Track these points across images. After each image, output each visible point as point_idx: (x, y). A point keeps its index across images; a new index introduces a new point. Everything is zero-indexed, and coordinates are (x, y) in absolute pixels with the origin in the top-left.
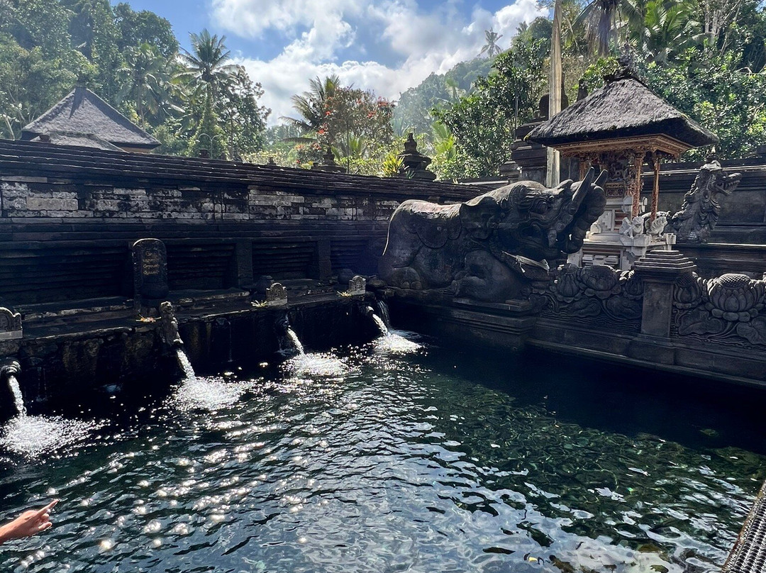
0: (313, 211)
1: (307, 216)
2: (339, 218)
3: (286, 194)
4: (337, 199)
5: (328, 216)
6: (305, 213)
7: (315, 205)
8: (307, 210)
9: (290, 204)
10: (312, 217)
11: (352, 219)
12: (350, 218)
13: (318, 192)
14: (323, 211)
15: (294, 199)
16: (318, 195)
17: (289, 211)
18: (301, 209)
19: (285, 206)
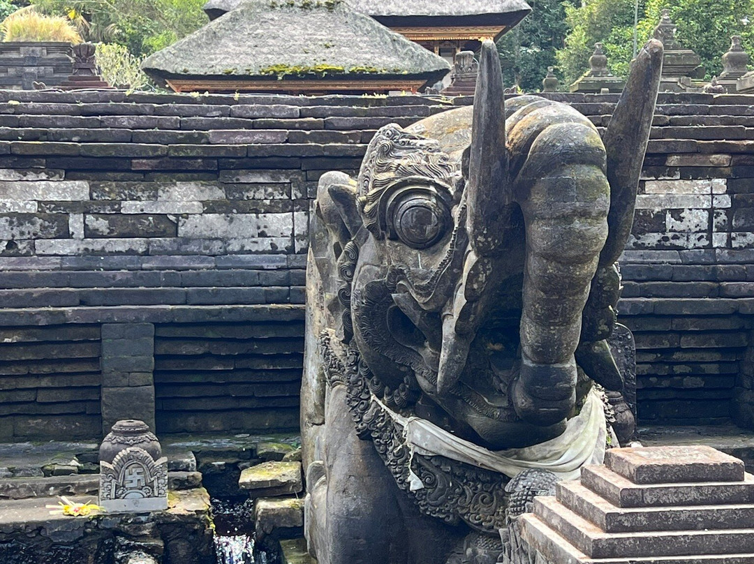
0: (125, 226)
1: (98, 244)
2: (235, 246)
3: (14, 175)
4: (222, 185)
5: (187, 240)
6: (90, 233)
7: (129, 207)
8: (102, 225)
9: (33, 208)
10: (121, 245)
11: (290, 250)
12: (283, 244)
13: (145, 164)
14: (167, 225)
15: (47, 190)
16: (145, 175)
17: (27, 227)
18: (76, 223)
19: (11, 215)
